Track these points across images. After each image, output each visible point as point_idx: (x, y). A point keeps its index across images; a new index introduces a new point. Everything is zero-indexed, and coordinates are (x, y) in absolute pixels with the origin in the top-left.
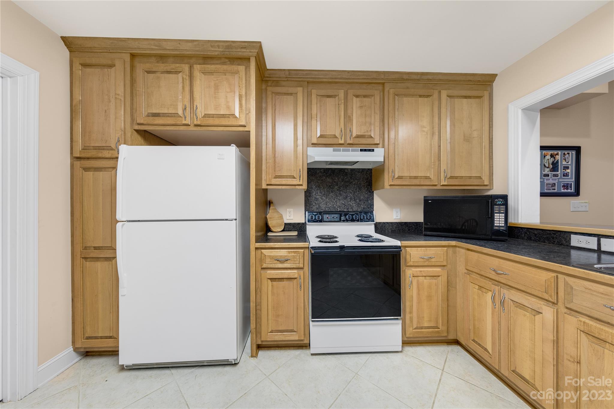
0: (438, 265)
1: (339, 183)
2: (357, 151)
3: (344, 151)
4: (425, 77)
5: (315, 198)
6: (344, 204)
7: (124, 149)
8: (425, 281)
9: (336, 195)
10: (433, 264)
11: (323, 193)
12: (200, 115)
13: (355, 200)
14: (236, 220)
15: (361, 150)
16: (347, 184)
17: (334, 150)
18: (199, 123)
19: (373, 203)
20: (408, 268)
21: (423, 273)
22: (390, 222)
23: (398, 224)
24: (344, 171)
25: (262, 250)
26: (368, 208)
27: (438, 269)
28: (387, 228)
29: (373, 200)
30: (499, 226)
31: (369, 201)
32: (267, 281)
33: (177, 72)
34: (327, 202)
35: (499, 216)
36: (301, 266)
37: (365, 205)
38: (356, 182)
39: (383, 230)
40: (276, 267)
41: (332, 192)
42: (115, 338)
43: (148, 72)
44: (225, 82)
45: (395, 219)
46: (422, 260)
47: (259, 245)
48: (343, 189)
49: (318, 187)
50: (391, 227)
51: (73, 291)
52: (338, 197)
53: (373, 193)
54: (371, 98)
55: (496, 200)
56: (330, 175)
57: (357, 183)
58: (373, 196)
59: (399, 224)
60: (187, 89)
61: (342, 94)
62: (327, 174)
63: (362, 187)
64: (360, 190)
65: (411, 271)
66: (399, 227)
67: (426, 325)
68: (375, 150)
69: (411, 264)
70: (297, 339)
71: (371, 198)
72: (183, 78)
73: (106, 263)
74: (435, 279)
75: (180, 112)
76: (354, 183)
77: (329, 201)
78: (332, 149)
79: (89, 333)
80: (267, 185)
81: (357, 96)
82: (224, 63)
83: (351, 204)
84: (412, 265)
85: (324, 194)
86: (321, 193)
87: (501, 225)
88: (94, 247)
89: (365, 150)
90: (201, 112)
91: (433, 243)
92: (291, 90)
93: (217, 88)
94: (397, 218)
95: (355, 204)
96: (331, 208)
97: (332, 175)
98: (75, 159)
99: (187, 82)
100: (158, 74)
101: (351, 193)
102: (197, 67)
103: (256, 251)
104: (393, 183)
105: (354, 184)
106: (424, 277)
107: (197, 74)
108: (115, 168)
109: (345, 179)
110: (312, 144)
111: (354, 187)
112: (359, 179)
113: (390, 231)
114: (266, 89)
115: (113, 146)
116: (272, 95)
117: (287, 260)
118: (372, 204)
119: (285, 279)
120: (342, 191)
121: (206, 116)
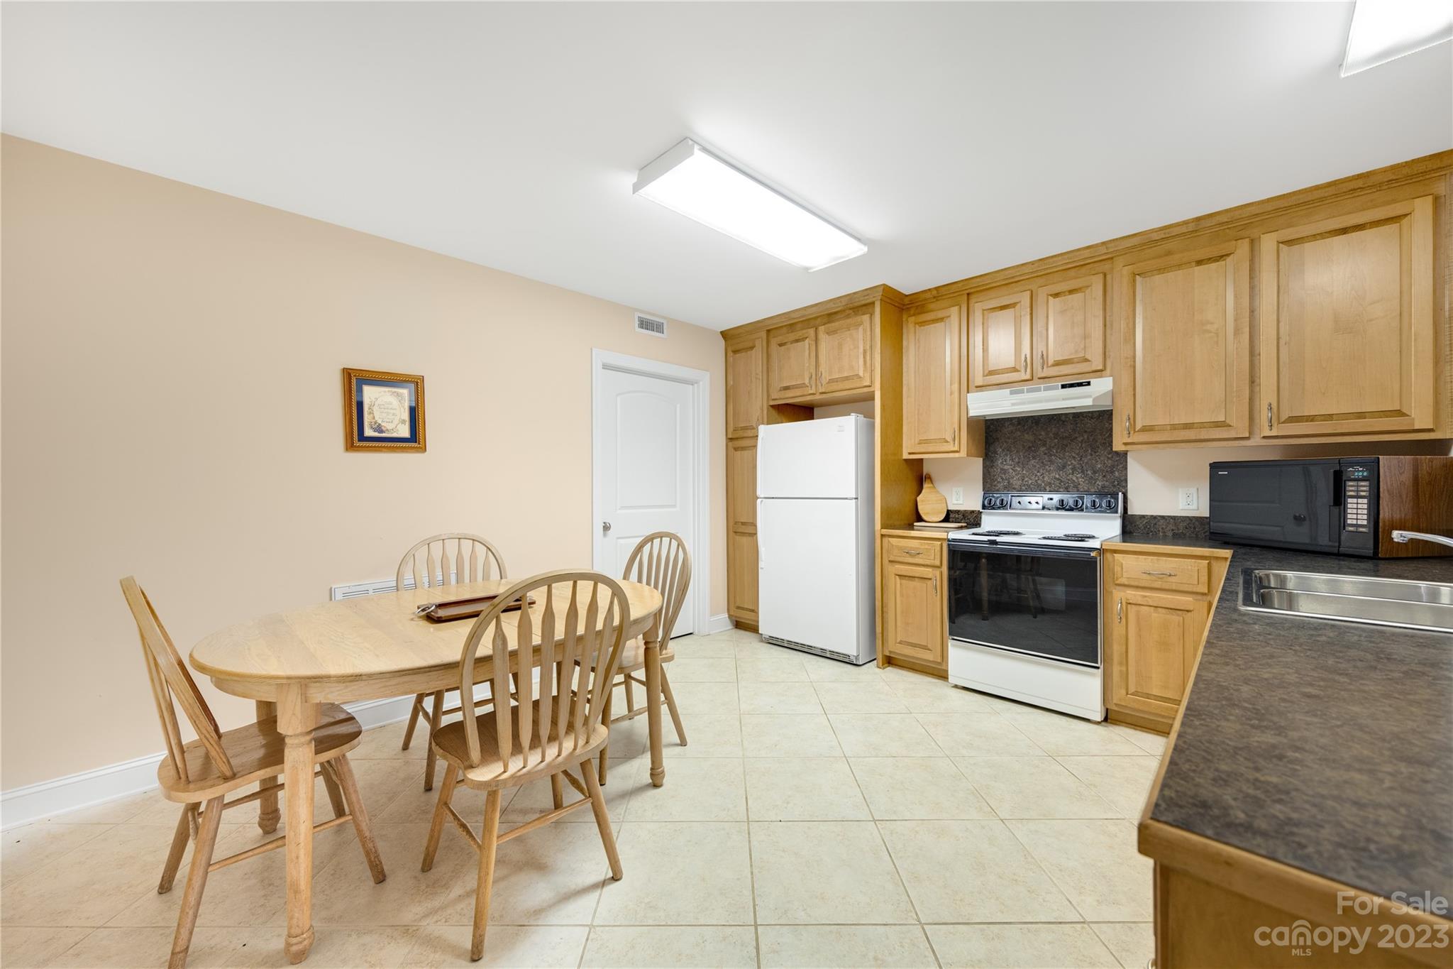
0: (1186, 589)
1: (1048, 440)
2: (1055, 388)
3: (1029, 391)
4: (1208, 223)
5: (1002, 469)
6: (1058, 479)
7: (763, 430)
8: (1155, 615)
9: (1043, 463)
10: (1174, 588)
11: (1017, 460)
12: (824, 382)
13: (1083, 472)
14: (856, 498)
15: (1063, 386)
16: (1065, 442)
17: (1012, 393)
18: (823, 391)
19: (1127, 476)
20: (1117, 587)
21: (1149, 600)
22: (1169, 516)
23: (1192, 521)
24: (1060, 419)
25: (890, 539)
26: (1114, 486)
27: (1189, 599)
28: (1162, 528)
29: (1127, 471)
30: (1357, 526)
31: (1116, 473)
32: (895, 579)
33: (804, 339)
34: (1023, 477)
35: (1357, 503)
36: (938, 563)
37: (1107, 481)
38: (1086, 437)
39: (1152, 532)
40: (906, 561)
41: (1034, 458)
42: (755, 611)
43: (780, 345)
44: (848, 339)
45: (1182, 510)
46: (1148, 577)
47: (885, 531)
48: (1057, 452)
49: (1008, 450)
50: (1171, 527)
51: (728, 563)
52: (1047, 467)
53: (1126, 457)
54: (1084, 292)
55: (1351, 469)
56: (1031, 428)
57: (1088, 438)
58: (1127, 462)
59: (1194, 521)
60: (813, 354)
61: (1025, 299)
62: (1024, 426)
63: (1099, 447)
64: (1095, 452)
65: (1122, 594)
66: (1195, 528)
67: (1155, 692)
68: (1091, 382)
69: (1123, 581)
70: (931, 659)
71: (1121, 466)
72: (809, 344)
73: (750, 538)
74: (1178, 615)
75: (807, 382)
76: (1080, 439)
77: (1027, 474)
78: (1008, 391)
79: (738, 604)
80: (910, 454)
81: (1056, 295)
82: (848, 316)
83: (1074, 479)
84: (1126, 583)
85: (1019, 462)
86: (1013, 460)
87: (1359, 522)
88: (742, 523)
89: (1072, 386)
90: (826, 377)
91: (1172, 549)
92: (940, 314)
93: (840, 346)
94: (1187, 507)
95: (1083, 478)
96: (1032, 486)
97: (1035, 428)
98: (730, 440)
99: (813, 348)
100: (789, 346)
101: (1074, 457)
102: (822, 329)
103: (884, 540)
104: (1129, 440)
105: (1082, 442)
106: (1152, 608)
107: (822, 336)
108: (755, 446)
109: (1060, 433)
110: (977, 387)
111: (1081, 448)
112: (1092, 432)
113: (1170, 534)
114: (907, 320)
115: (755, 426)
116: (915, 327)
117: (919, 554)
118: (1122, 478)
119: (916, 579)
120: (1055, 455)
121: (831, 381)
